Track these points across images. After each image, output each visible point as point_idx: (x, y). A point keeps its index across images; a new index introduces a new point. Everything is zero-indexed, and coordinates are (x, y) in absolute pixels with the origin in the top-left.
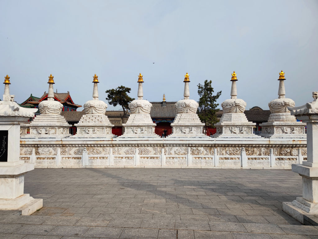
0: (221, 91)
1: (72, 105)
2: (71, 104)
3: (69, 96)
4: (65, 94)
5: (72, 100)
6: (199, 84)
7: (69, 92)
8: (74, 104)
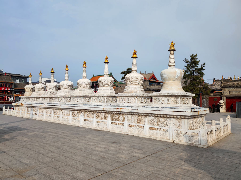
0: (205, 63)
1: (157, 82)
2: (155, 81)
3: (154, 75)
4: (151, 74)
5: (156, 78)
6: (185, 59)
7: (153, 72)
8: (157, 80)
